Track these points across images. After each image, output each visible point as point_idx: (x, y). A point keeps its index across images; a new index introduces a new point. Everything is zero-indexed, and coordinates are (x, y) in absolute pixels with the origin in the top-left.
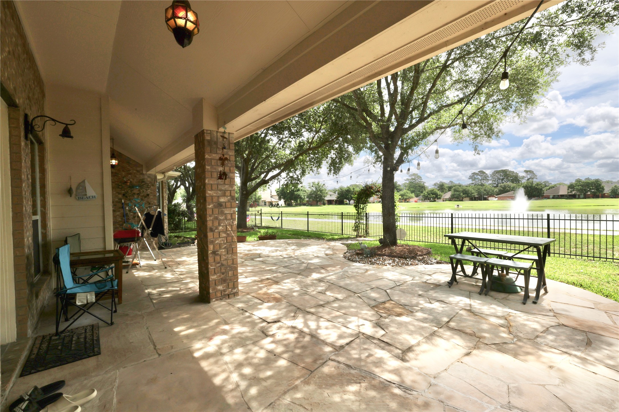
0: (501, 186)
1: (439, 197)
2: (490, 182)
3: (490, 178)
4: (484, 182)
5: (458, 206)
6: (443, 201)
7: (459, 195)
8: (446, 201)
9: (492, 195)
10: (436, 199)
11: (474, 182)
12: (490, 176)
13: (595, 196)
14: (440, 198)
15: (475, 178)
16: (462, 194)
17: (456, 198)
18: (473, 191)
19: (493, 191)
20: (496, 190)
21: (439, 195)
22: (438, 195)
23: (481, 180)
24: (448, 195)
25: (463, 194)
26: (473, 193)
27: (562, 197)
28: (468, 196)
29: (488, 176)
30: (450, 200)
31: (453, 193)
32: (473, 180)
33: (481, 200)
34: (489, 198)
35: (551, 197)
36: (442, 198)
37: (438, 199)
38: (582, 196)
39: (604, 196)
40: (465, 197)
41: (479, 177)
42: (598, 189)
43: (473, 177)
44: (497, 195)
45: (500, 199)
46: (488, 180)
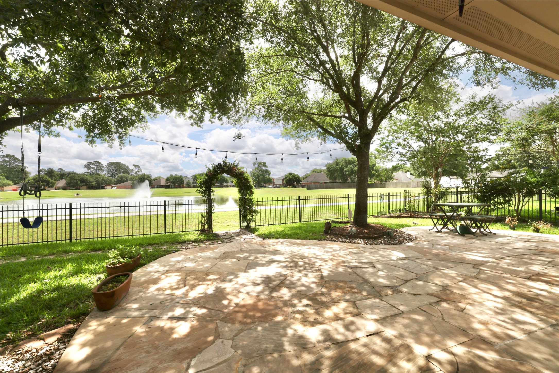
0: (119, 177)
1: (51, 185)
2: (105, 172)
3: (106, 169)
4: (99, 172)
5: (77, 194)
6: (56, 189)
7: (77, 183)
8: (58, 189)
9: (109, 185)
10: (46, 188)
11: (89, 171)
12: (105, 167)
13: (179, 187)
14: (52, 187)
15: (91, 167)
16: (79, 183)
17: (72, 186)
18: (92, 180)
19: (111, 180)
20: (114, 179)
21: (51, 183)
22: (49, 183)
23: (96, 170)
24: (62, 183)
25: (81, 183)
26: (91, 182)
27: (162, 187)
28: (86, 185)
29: (103, 167)
30: (64, 188)
31: (69, 182)
32: (88, 169)
33: (99, 189)
34: (107, 187)
35: (156, 186)
36: (55, 186)
37: (49, 187)
38: (173, 186)
39: (183, 187)
40: (83, 186)
41: (94, 166)
42: (181, 182)
43: (88, 166)
44: (115, 184)
45: (118, 188)
46: (103, 170)
